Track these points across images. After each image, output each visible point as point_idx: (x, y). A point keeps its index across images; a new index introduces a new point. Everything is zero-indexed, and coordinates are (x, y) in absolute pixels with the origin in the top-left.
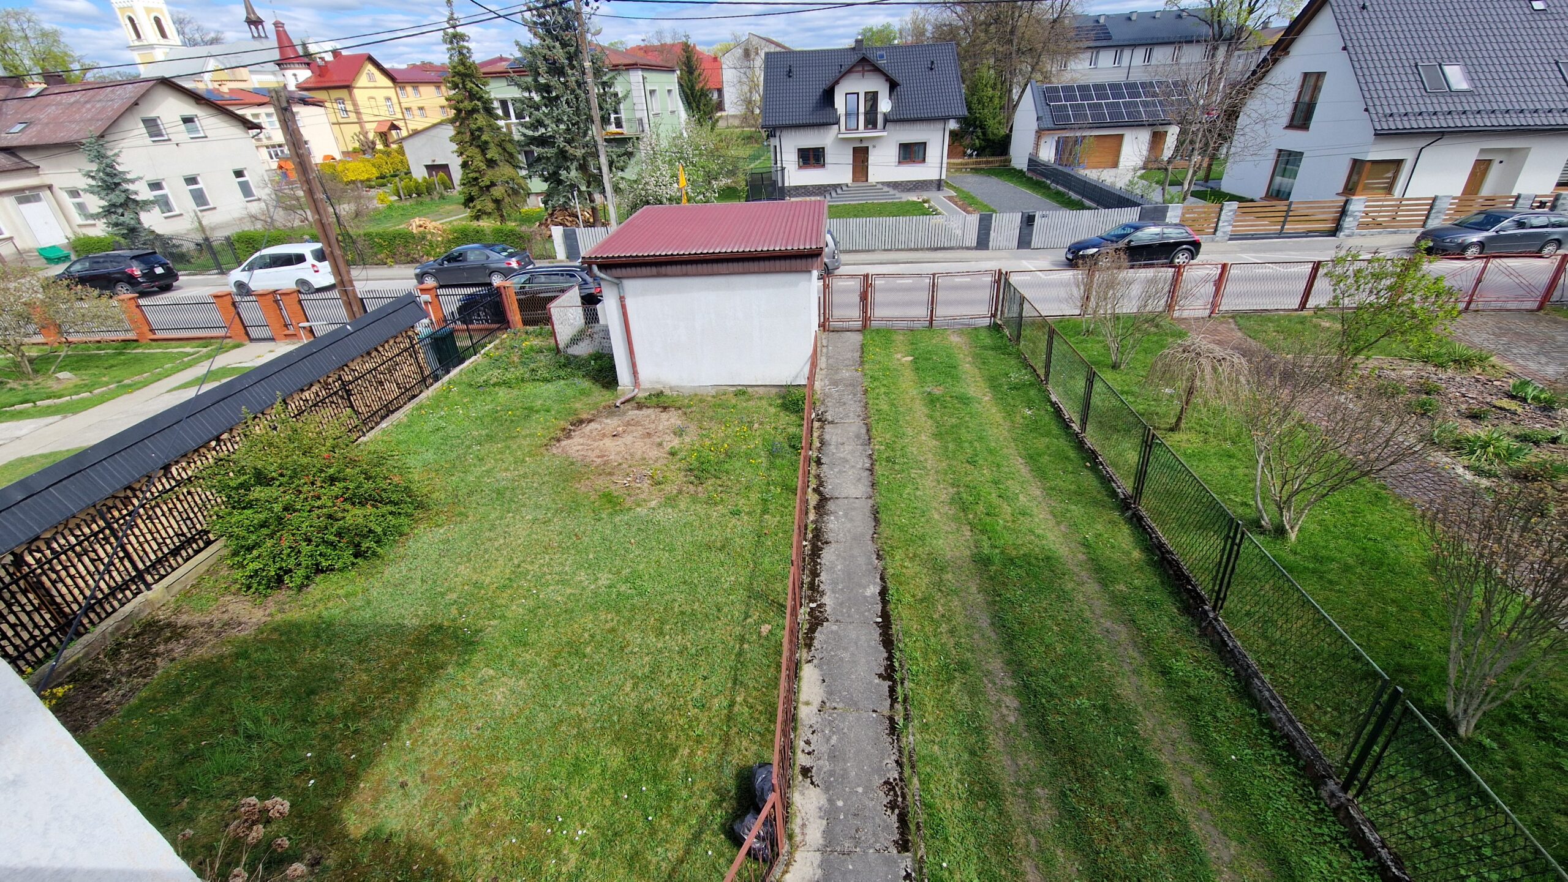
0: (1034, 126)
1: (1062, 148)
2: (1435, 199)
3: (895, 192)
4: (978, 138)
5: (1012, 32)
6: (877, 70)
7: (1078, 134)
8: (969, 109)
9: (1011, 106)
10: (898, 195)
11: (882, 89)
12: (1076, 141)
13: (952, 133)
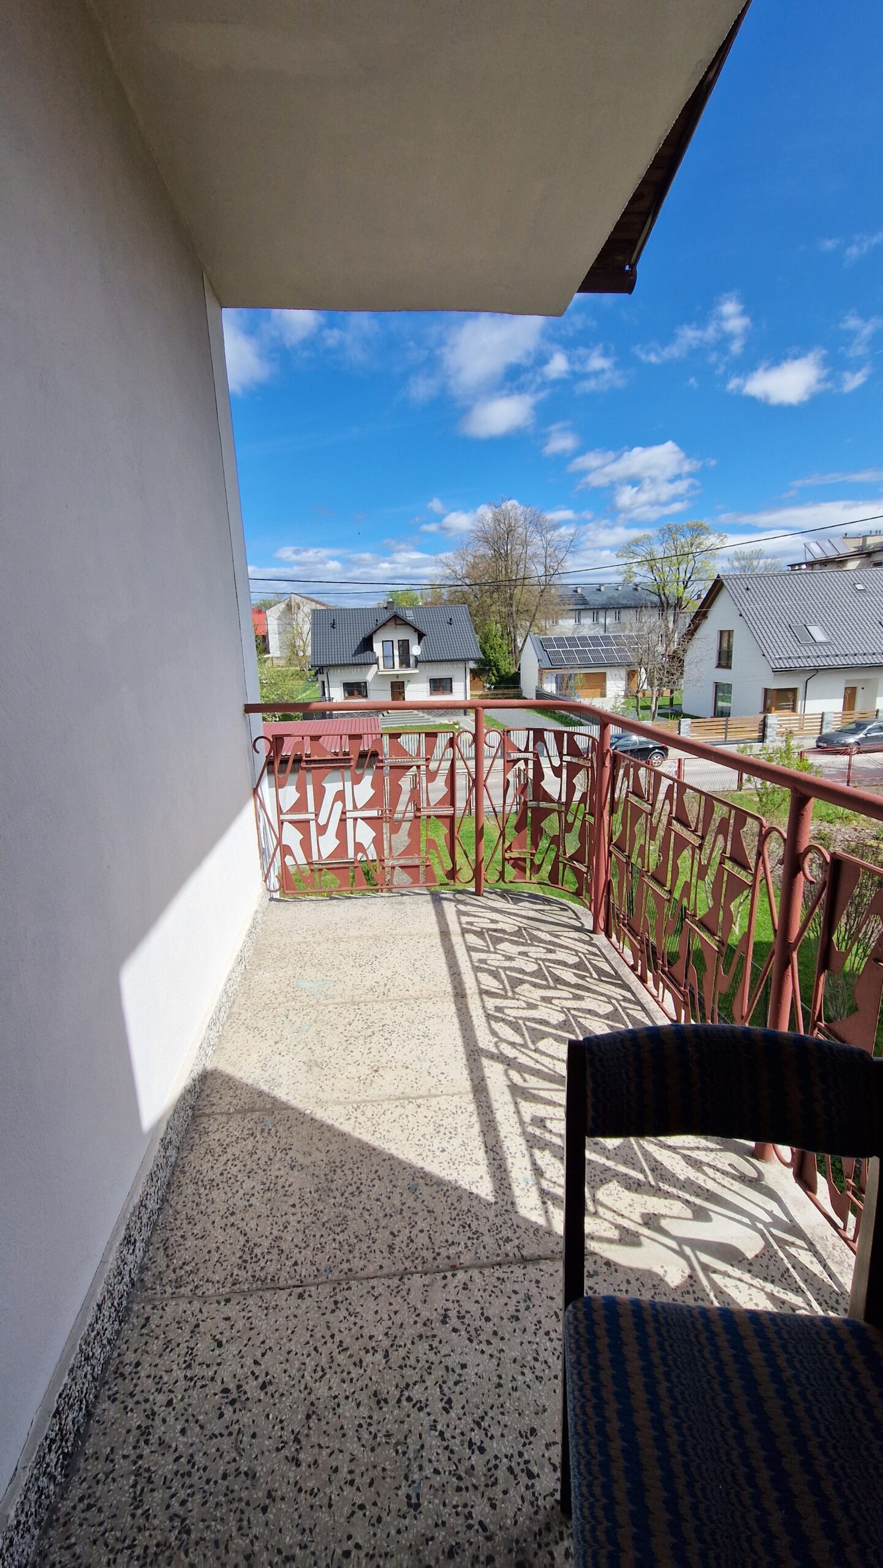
0: (536, 666)
1: (560, 682)
2: (823, 714)
3: (430, 717)
4: (494, 675)
5: (511, 598)
6: (406, 623)
7: (571, 672)
8: (484, 653)
9: (517, 652)
10: (432, 719)
11: (413, 638)
12: (570, 677)
13: (472, 671)
